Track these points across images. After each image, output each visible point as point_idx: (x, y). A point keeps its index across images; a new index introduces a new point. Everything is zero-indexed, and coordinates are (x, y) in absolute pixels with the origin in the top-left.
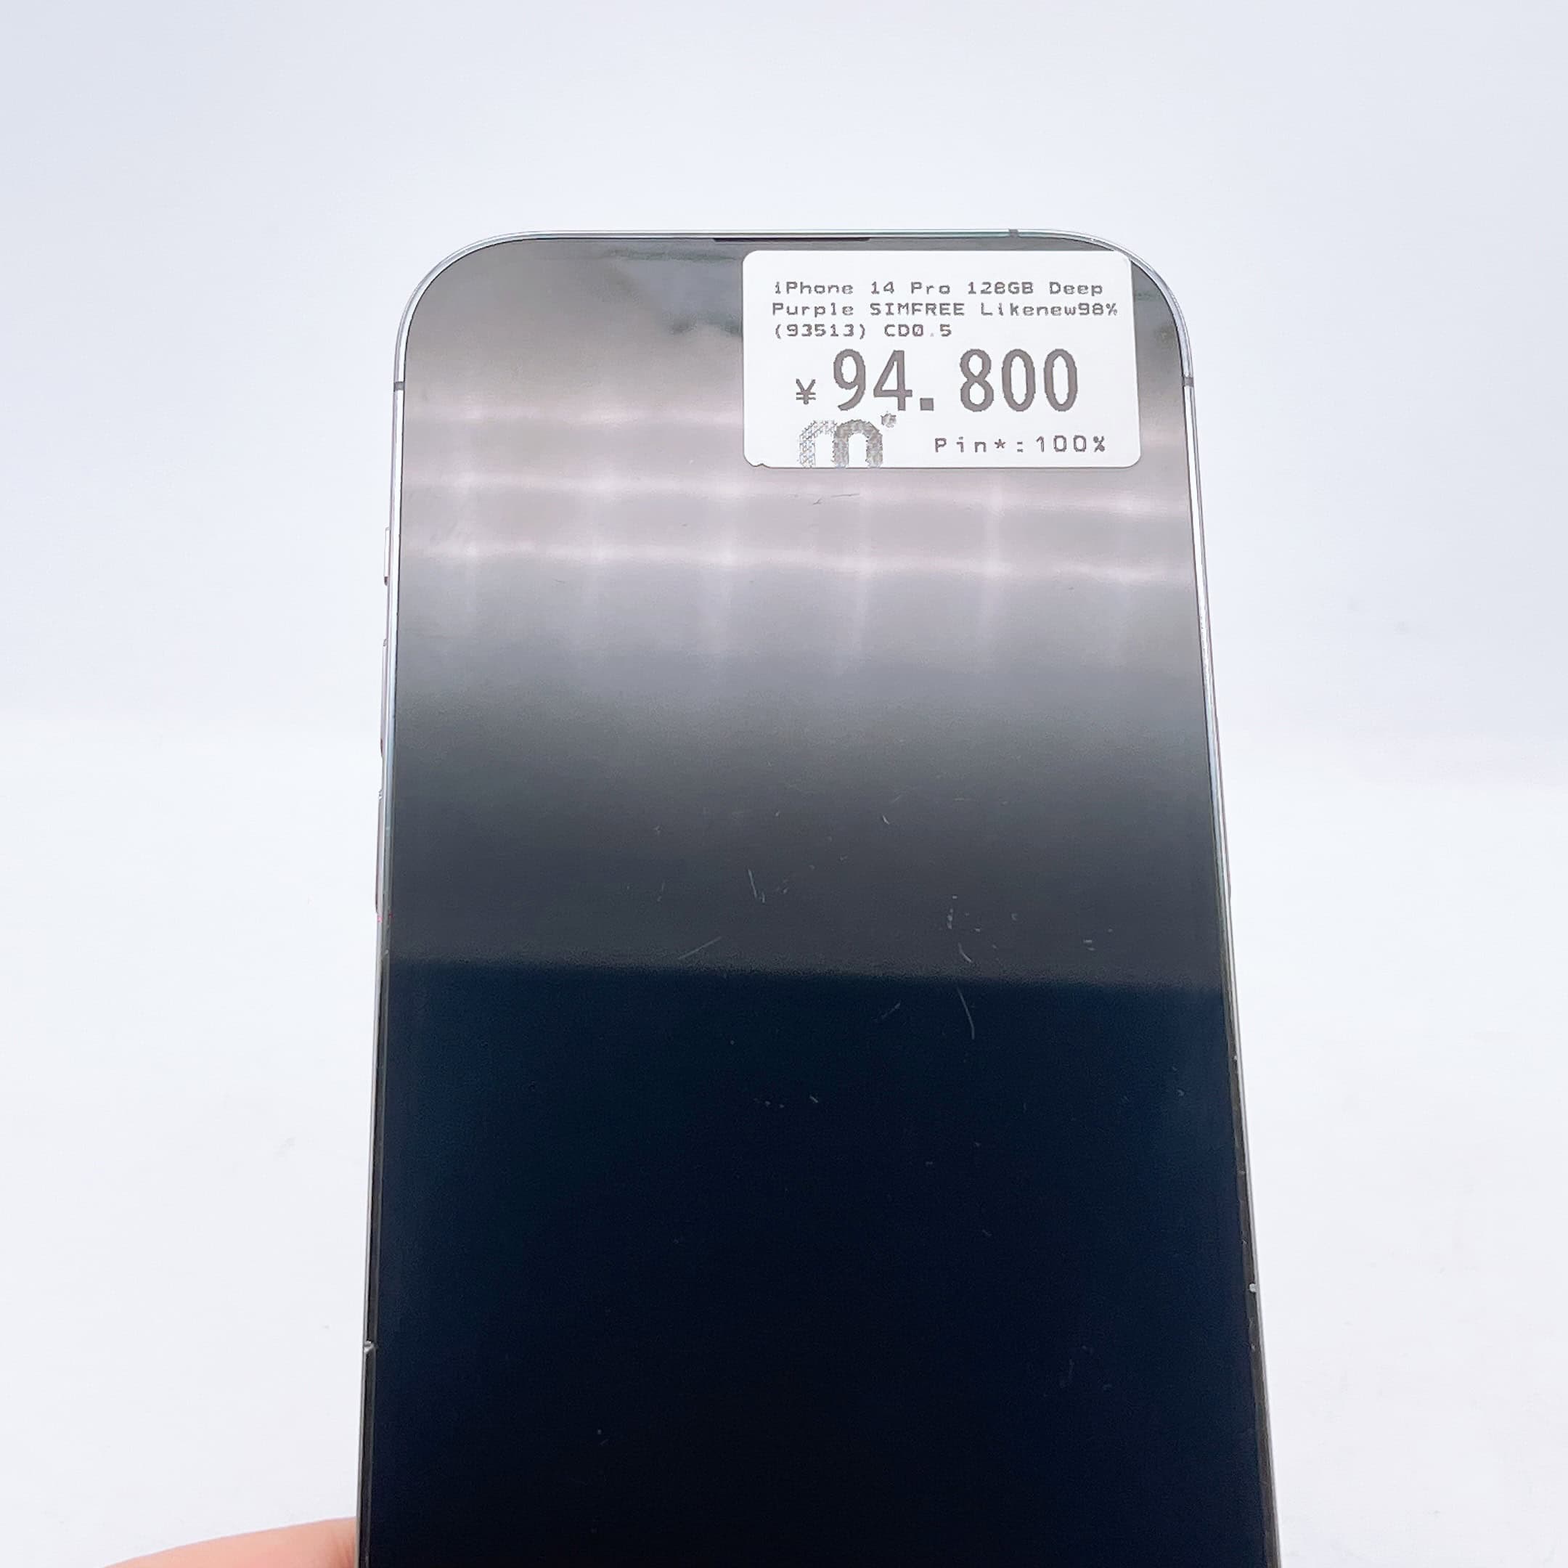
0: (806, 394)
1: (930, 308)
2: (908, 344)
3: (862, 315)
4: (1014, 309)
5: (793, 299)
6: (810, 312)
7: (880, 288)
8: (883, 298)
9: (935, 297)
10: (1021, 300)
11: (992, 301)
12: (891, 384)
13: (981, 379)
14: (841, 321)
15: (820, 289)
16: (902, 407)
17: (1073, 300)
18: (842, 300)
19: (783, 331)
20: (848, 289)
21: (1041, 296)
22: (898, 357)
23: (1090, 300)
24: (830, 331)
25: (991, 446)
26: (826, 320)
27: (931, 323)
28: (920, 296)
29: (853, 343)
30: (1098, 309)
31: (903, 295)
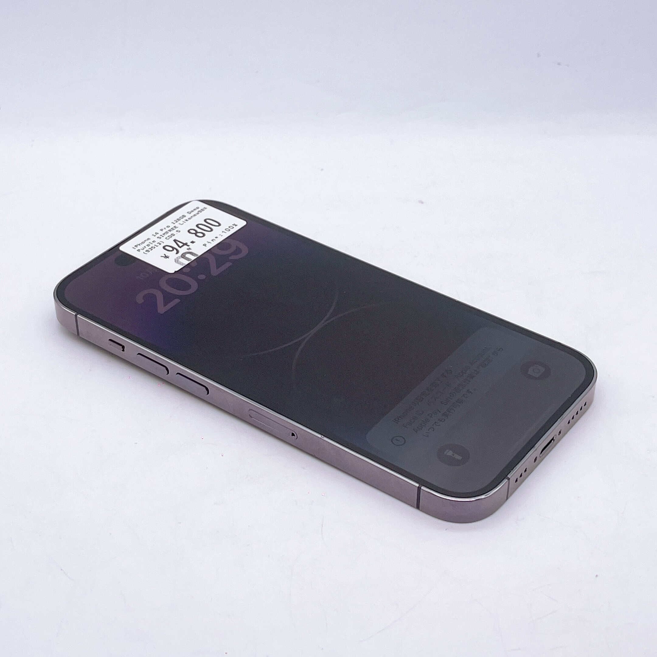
0: (166, 257)
1: (170, 231)
2: (173, 238)
3: (158, 240)
4: (187, 220)
5: (139, 247)
6: (146, 247)
7: (155, 235)
8: (158, 235)
9: (168, 229)
10: (185, 218)
11: (181, 222)
12: (181, 245)
13: (197, 232)
14: (155, 243)
15: (143, 243)
16: (188, 246)
17: (196, 212)
18: (151, 241)
19: (146, 252)
20: (148, 239)
21: (188, 216)
22: (175, 241)
23: (200, 209)
24: (155, 246)
25: (216, 239)
26: (151, 245)
27: (174, 232)
28: (164, 231)
29: (163, 245)
30: (202, 210)
31: (161, 233)
